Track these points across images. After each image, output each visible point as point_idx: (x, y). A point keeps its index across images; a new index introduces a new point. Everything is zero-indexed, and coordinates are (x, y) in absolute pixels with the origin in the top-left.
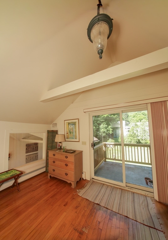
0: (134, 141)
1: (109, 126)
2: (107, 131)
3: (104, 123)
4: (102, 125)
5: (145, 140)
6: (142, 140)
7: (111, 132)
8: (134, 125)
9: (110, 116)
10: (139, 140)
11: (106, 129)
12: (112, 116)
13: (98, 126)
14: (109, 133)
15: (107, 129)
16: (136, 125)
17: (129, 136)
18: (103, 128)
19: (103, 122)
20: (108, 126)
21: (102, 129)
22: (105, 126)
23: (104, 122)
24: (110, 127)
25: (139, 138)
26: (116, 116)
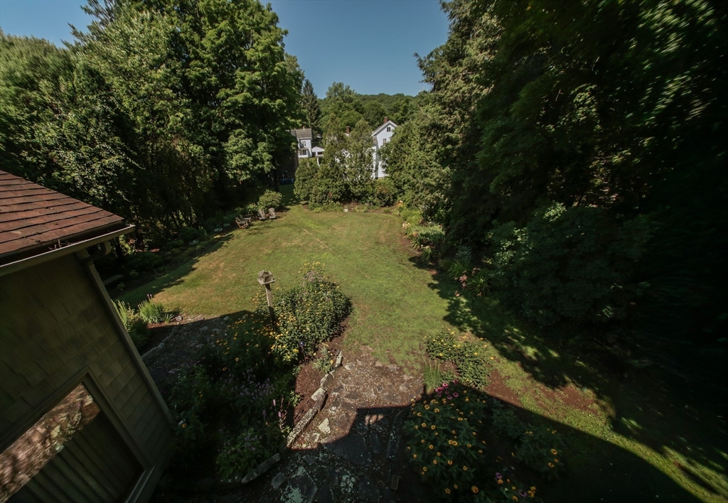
0: (335, 190)
1: (259, 144)
2: (255, 161)
3: (237, 131)
4: (232, 139)
5: (360, 184)
6: (355, 185)
7: (267, 167)
8: (335, 138)
9: (256, 101)
10: (347, 186)
11: (249, 155)
12: (265, 101)
13: (214, 145)
14: (263, 169)
15: (253, 154)
16: (341, 138)
17: (322, 177)
18: (237, 152)
19: (233, 126)
20: (255, 143)
21: (237, 157)
22: (243, 142)
23: (239, 126)
24: (262, 146)
25: (348, 180)
26: (278, 101)
